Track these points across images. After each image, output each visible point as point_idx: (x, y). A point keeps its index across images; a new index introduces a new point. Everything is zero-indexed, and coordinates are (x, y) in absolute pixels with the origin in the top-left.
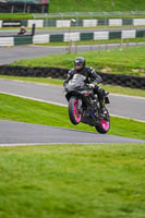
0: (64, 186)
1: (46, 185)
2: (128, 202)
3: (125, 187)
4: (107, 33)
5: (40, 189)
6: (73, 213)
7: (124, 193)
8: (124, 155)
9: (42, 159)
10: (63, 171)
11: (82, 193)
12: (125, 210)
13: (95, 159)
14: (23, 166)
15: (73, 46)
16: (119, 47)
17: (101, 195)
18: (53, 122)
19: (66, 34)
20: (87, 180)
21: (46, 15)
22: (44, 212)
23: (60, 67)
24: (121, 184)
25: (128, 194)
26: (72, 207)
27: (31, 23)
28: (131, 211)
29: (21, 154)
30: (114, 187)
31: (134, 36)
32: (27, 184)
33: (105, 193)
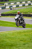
0: (11, 40)
1: (7, 40)
2: (25, 43)
3: (24, 39)
4: (22, 5)
5: (5, 41)
6: (12, 46)
7: (24, 41)
8: (24, 32)
9: (6, 34)
10: (11, 37)
11: (15, 41)
12: (24, 44)
13: (18, 33)
14: (2, 36)
15: (14, 8)
16: (25, 8)
17: (19, 41)
18: (11, 26)
19: (13, 6)
20: (16, 38)
21: (8, 2)
22: (6, 46)
23: (12, 13)
24: (23, 39)
25: (25, 41)
26: (12, 45)
27: (5, 4)
28: (25, 45)
29: (2, 34)
30: (22, 39)
31: (28, 5)
32: (3, 40)
33: (20, 41)
